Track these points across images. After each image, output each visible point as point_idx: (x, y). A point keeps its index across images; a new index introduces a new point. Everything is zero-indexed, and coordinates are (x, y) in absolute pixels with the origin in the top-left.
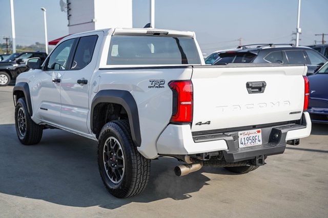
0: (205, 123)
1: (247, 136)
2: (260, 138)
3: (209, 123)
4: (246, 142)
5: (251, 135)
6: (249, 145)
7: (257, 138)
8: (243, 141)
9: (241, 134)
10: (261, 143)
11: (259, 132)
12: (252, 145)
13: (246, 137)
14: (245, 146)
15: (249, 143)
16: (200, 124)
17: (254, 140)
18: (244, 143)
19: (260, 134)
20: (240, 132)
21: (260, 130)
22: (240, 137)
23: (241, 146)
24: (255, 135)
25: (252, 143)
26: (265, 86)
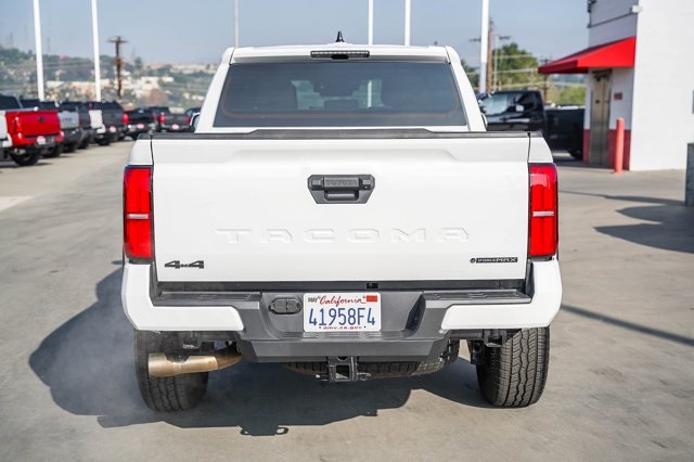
0: (192, 265)
1: (333, 306)
2: (377, 316)
3: (201, 265)
4: (328, 319)
5: (347, 306)
6: (337, 327)
7: (364, 313)
9: (311, 300)
10: (377, 327)
11: (373, 299)
12: (348, 328)
13: (327, 307)
14: (322, 330)
15: (336, 324)
16: (177, 265)
17: (355, 316)
18: (319, 321)
19: (376, 307)
20: (307, 296)
21: (378, 294)
22: (307, 306)
23: (308, 328)
24: (360, 305)
25: (347, 324)
26: (370, 188)
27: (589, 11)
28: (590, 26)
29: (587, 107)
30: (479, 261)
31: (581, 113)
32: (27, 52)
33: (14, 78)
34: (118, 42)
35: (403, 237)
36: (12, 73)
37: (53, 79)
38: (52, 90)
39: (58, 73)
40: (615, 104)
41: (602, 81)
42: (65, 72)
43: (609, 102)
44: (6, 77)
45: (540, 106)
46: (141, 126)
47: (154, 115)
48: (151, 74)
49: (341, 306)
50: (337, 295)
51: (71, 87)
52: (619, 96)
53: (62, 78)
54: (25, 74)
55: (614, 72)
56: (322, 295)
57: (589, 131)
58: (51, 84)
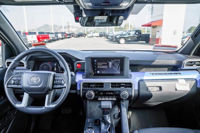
27: (152, 14)
28: (151, 17)
29: (150, 33)
31: (149, 34)
34: (68, 23)
40: (157, 33)
41: (154, 28)
43: (156, 32)
45: (141, 33)
46: (69, 36)
47: (71, 34)
48: (75, 28)
52: (158, 31)
55: (157, 27)
57: (151, 38)
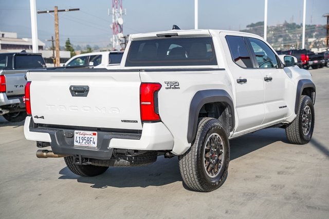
0: (41, 117)
1: (83, 136)
2: (96, 141)
4: (81, 141)
5: (87, 136)
7: (92, 139)
8: (78, 139)
9: (77, 133)
10: (95, 145)
11: (94, 134)
13: (81, 136)
14: (80, 145)
15: (83, 143)
17: (89, 141)
18: (79, 141)
19: (96, 137)
20: (76, 131)
21: (96, 132)
22: (76, 135)
23: (75, 144)
24: (90, 136)
25: (87, 144)
26: (88, 91)
30: (125, 121)
32: (300, 24)
33: (292, 38)
35: (99, 110)
36: (291, 36)
37: (312, 37)
38: (310, 43)
39: (314, 34)
42: (318, 33)
44: (288, 38)
49: (85, 136)
50: (84, 132)
51: (320, 41)
53: (317, 36)
54: (297, 36)
56: (80, 131)
58: (310, 40)
